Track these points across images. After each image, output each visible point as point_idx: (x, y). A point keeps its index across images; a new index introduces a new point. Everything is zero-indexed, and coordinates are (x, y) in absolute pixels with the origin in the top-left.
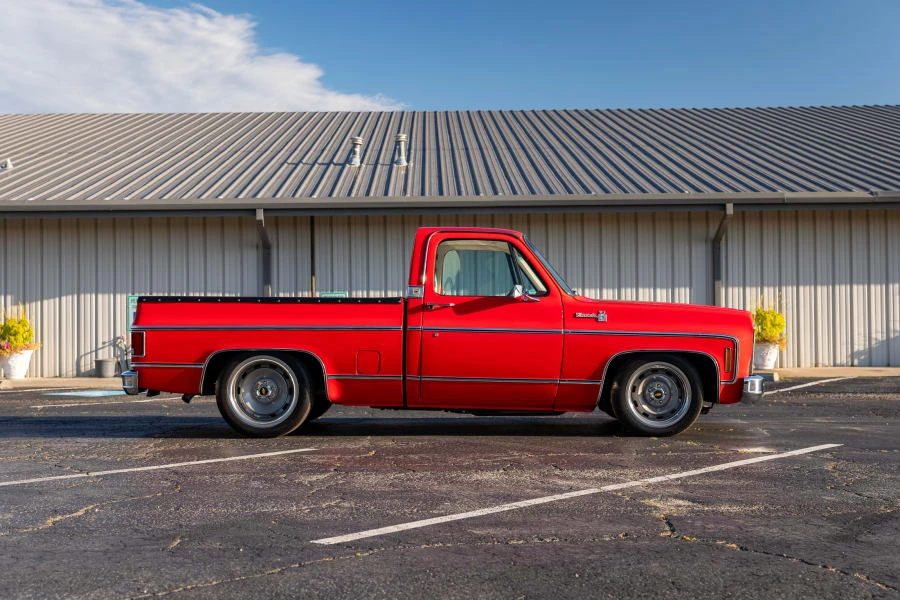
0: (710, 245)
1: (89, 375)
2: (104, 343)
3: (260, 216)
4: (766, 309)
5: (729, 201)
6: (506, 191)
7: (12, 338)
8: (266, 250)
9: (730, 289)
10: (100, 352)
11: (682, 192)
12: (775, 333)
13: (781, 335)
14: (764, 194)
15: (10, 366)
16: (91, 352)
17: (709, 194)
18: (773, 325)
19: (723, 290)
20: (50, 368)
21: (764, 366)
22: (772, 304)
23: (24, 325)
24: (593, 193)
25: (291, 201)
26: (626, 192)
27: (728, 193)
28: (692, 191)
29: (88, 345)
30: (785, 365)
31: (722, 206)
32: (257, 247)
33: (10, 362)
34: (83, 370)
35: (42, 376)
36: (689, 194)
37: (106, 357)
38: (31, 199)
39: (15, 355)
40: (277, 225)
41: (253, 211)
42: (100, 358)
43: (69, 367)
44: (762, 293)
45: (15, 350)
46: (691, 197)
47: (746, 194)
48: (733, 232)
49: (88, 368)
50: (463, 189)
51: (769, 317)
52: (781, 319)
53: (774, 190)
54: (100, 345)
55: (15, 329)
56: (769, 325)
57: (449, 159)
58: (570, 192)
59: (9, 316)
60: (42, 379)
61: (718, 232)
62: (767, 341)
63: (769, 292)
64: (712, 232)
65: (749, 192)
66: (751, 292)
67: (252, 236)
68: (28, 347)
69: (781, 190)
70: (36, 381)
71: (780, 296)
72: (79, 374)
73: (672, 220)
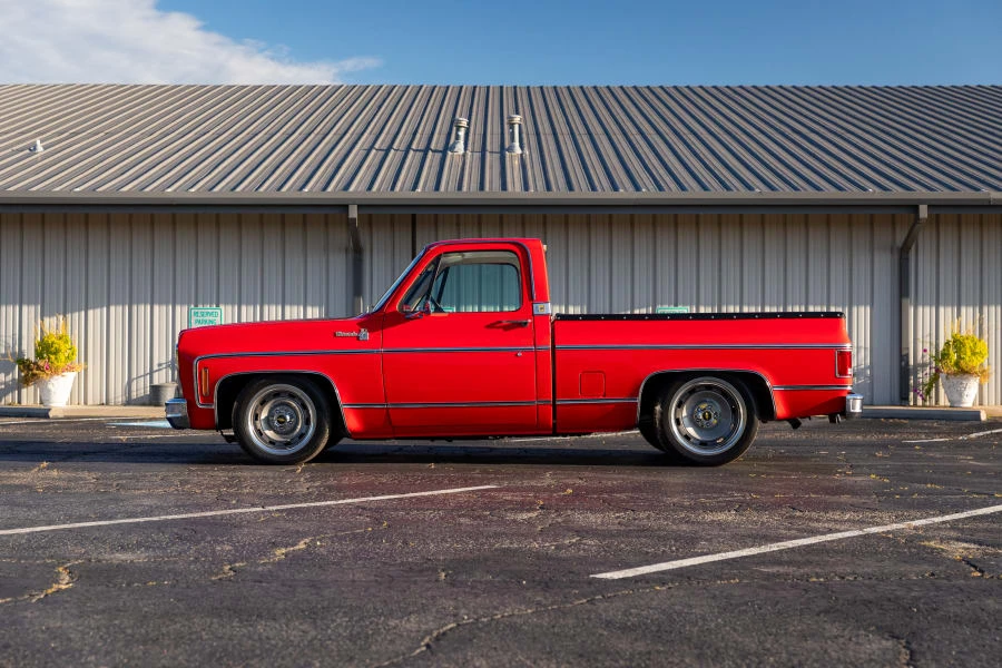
0: (896, 257)
1: (141, 402)
2: (160, 365)
3: (353, 213)
4: (964, 333)
5: (923, 201)
6: (651, 187)
7: (53, 357)
8: (357, 254)
9: (920, 309)
10: (156, 375)
11: (865, 190)
12: (975, 362)
13: (981, 365)
14: (965, 194)
15: (49, 391)
16: (145, 375)
17: (897, 193)
18: (974, 353)
19: (912, 310)
20: (95, 393)
21: (960, 402)
22: (971, 327)
23: (66, 342)
24: (758, 190)
25: (389, 195)
26: (796, 189)
27: (920, 193)
28: (878, 190)
29: (141, 367)
30: (986, 402)
31: (914, 207)
32: (347, 250)
33: (50, 386)
34: (134, 396)
35: (86, 403)
36: (873, 192)
37: (163, 381)
38: (78, 189)
39: (56, 377)
40: (370, 224)
41: (345, 207)
42: (156, 383)
43: (118, 394)
44: (959, 315)
45: (56, 372)
46: (877, 196)
47: (943, 194)
48: (925, 241)
49: (141, 393)
50: (596, 183)
51: (969, 344)
52: (982, 346)
53: (977, 190)
54: (156, 368)
55: (55, 346)
56: (969, 353)
57: (571, 147)
58: (728, 189)
59: (46, 329)
60: (85, 407)
61: (906, 240)
62: (967, 372)
63: (968, 312)
64: (900, 238)
65: (946, 191)
66: (946, 313)
67: (340, 237)
68: (71, 369)
69: (985, 190)
70: (79, 409)
71: (981, 319)
72: (129, 402)
73: (850, 224)
